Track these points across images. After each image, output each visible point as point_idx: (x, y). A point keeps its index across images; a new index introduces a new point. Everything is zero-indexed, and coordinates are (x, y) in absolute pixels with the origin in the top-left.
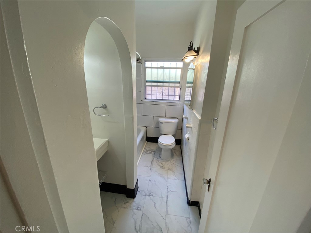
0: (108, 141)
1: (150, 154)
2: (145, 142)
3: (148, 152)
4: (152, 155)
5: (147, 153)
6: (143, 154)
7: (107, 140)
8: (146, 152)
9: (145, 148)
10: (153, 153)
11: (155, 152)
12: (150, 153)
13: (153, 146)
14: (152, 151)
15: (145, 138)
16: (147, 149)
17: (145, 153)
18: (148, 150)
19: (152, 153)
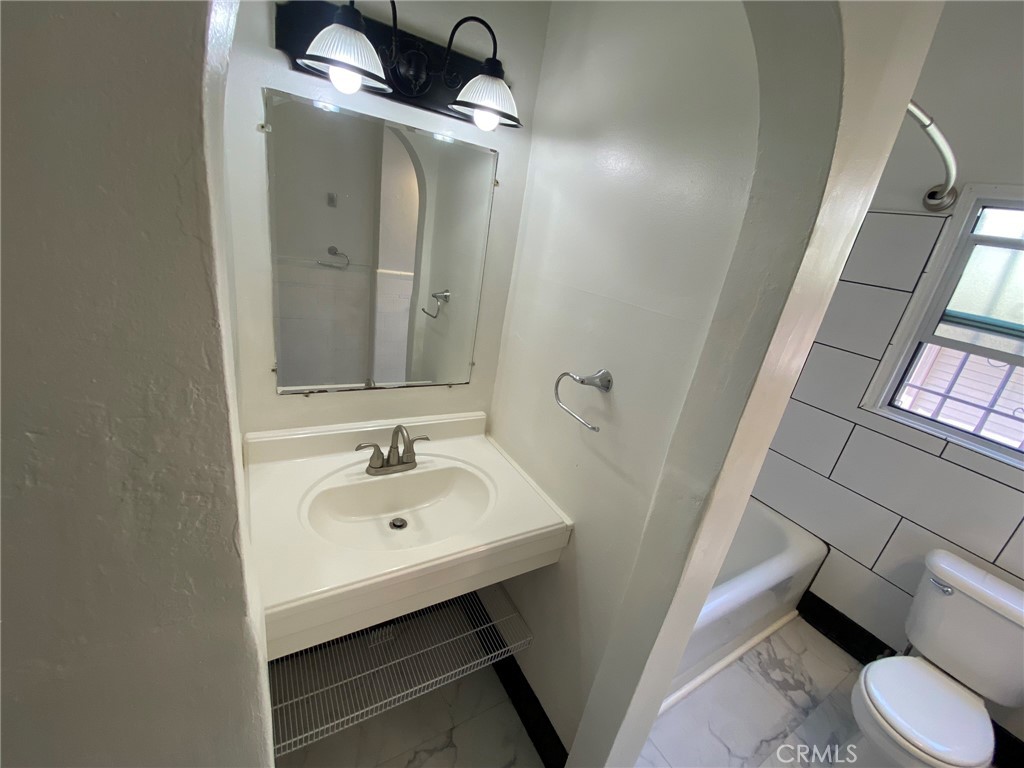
0: (571, 531)
1: (779, 696)
2: (786, 613)
3: (777, 675)
4: (787, 704)
5: (766, 675)
6: (741, 659)
7: (569, 522)
8: (767, 664)
9: (768, 639)
10: (800, 696)
11: (815, 702)
12: (783, 686)
13: (822, 658)
14: (799, 686)
15: (796, 592)
16: (781, 653)
17: (755, 667)
18: (780, 665)
19: (790, 693)
